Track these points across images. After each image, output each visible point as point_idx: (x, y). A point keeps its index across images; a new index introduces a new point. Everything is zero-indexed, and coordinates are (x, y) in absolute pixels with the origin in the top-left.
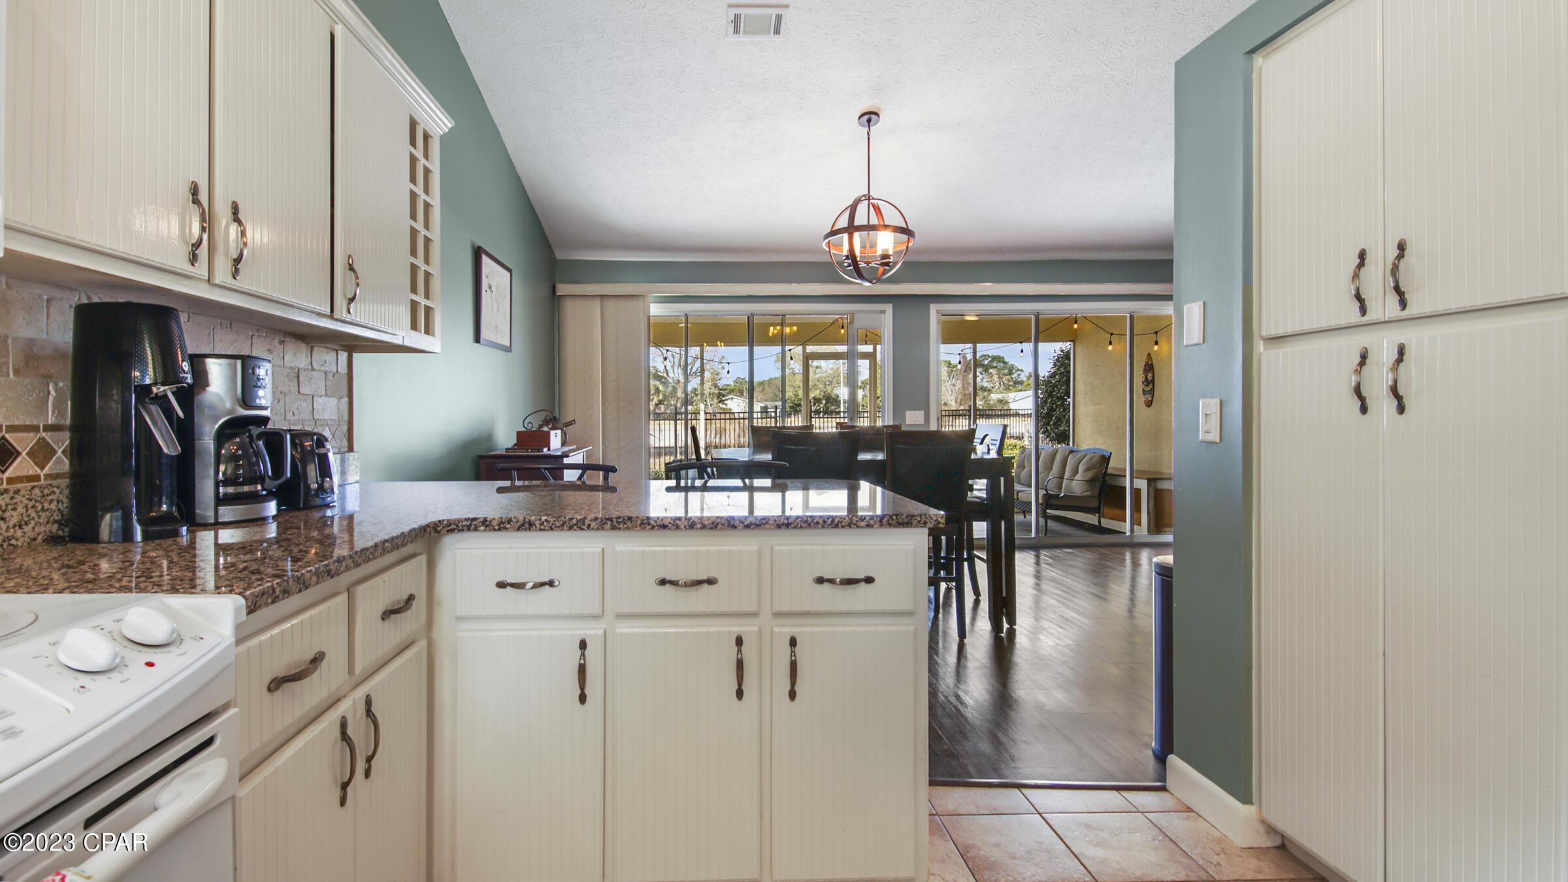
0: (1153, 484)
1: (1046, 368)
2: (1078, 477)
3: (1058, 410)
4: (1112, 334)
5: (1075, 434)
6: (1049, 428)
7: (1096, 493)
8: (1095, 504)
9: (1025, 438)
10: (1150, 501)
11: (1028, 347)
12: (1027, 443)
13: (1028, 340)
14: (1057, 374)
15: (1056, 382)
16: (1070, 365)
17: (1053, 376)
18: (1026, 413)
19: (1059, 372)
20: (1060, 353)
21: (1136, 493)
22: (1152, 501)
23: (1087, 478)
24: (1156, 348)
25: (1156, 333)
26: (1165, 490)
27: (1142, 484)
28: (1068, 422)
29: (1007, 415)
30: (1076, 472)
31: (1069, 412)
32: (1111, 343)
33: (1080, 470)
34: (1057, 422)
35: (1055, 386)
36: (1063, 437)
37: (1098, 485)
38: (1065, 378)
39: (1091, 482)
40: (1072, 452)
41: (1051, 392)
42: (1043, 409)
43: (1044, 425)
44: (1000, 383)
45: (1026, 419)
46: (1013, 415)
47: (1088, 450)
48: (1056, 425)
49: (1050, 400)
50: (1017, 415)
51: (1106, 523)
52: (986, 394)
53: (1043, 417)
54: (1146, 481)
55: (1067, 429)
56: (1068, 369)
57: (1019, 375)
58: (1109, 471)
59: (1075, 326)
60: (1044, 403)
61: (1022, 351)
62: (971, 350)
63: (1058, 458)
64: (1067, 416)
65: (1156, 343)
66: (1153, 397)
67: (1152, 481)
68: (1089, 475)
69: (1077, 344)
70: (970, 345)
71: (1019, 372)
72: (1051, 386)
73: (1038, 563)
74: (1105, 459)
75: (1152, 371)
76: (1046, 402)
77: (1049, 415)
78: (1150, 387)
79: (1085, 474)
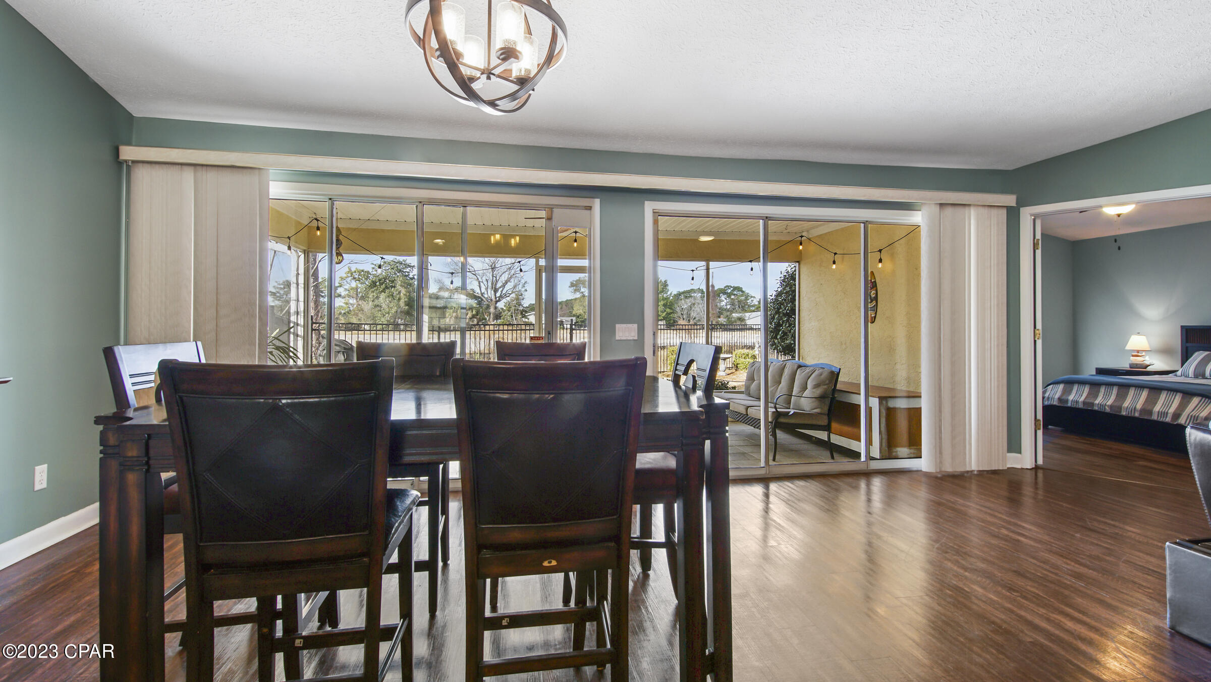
0: (884, 402)
1: (774, 287)
2: (807, 393)
3: (784, 325)
4: (835, 254)
5: (800, 348)
6: (776, 341)
7: (826, 409)
8: (824, 421)
9: (756, 349)
10: (882, 421)
11: (758, 266)
12: (757, 352)
13: (757, 259)
14: (782, 294)
15: (783, 300)
16: (795, 285)
17: (779, 294)
18: (757, 328)
19: (785, 291)
20: (785, 274)
21: (869, 411)
22: (883, 420)
23: (816, 395)
24: (880, 265)
25: (880, 251)
26: (897, 408)
27: (874, 402)
28: (794, 336)
29: (744, 329)
30: (804, 388)
31: (795, 326)
32: (834, 262)
33: (809, 386)
34: (783, 336)
35: (781, 304)
36: (789, 350)
37: (828, 402)
38: (791, 296)
39: (821, 398)
40: (800, 366)
41: (779, 309)
42: (771, 324)
43: (771, 338)
44: (739, 306)
45: (757, 332)
46: (749, 329)
47: (816, 365)
48: (783, 338)
49: (777, 316)
50: (752, 329)
51: (836, 439)
52: (728, 313)
53: (771, 332)
54: (878, 399)
55: (792, 342)
56: (793, 289)
57: (752, 301)
58: (839, 387)
59: (801, 247)
60: (772, 318)
61: (752, 269)
62: (705, 268)
63: (787, 372)
64: (792, 331)
65: (880, 261)
66: (876, 313)
67: (882, 399)
68: (818, 392)
69: (802, 266)
70: (704, 263)
71: (752, 299)
72: (778, 304)
73: (767, 495)
74: (834, 376)
75: (875, 289)
76: (773, 318)
77: (776, 330)
78: (874, 303)
79: (814, 390)
